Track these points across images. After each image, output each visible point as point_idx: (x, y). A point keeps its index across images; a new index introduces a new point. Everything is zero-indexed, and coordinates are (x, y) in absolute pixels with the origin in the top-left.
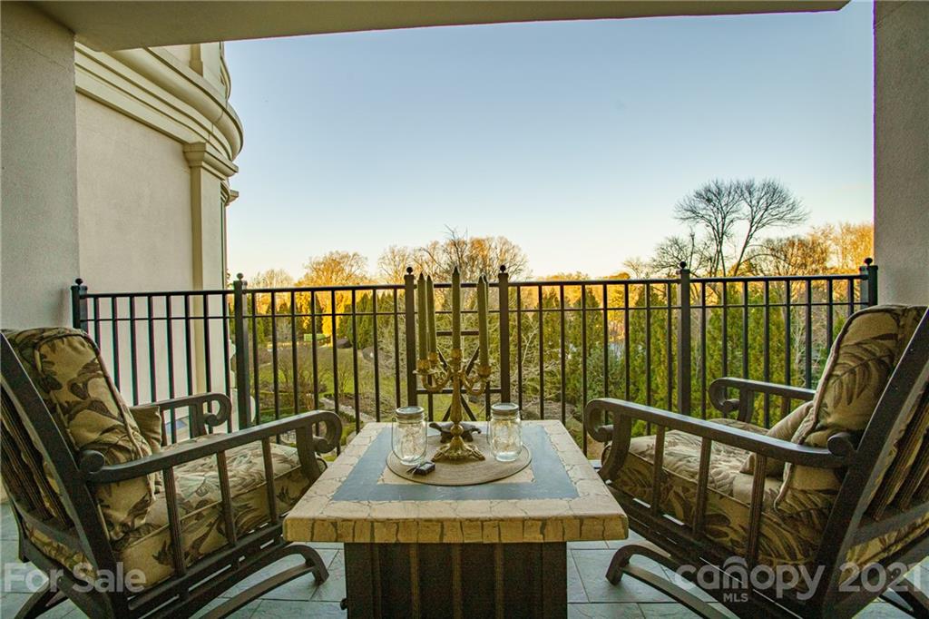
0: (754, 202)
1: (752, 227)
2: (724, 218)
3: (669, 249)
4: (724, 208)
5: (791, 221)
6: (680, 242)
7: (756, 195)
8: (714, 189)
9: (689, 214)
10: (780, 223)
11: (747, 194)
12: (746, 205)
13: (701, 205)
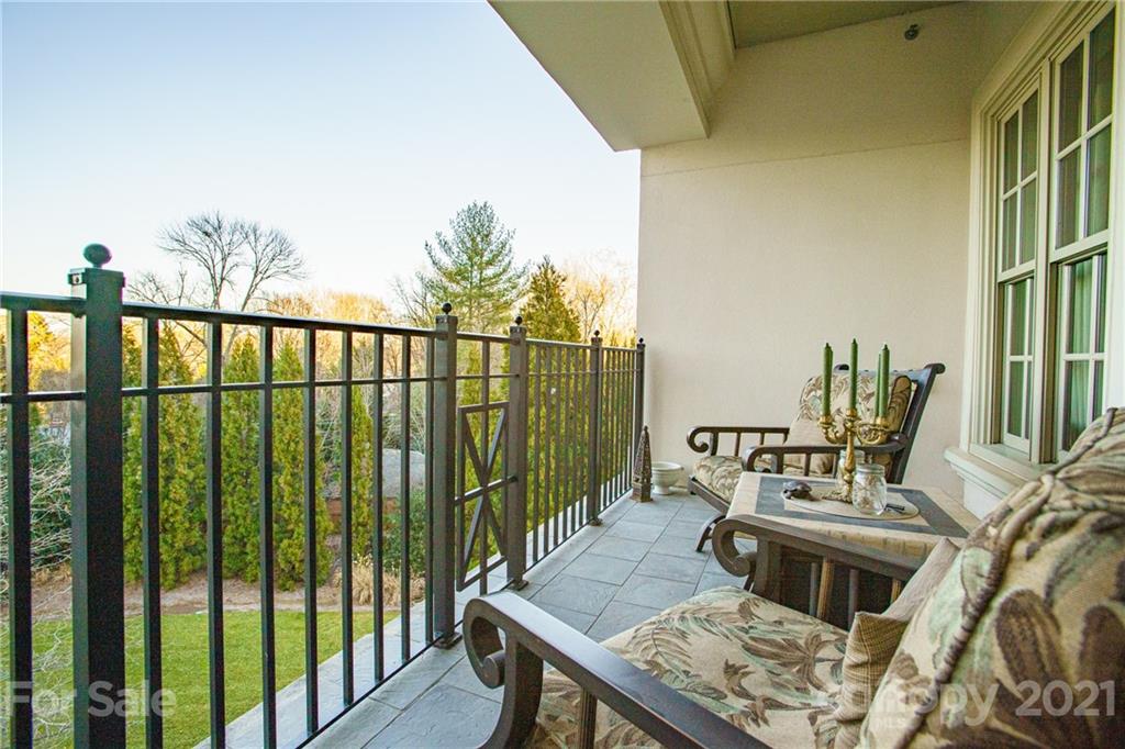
0: (260, 249)
1: (255, 276)
2: (224, 259)
3: (140, 287)
4: (225, 248)
5: (296, 277)
6: (157, 280)
7: (263, 241)
8: (214, 221)
9: (176, 245)
10: (286, 277)
11: (252, 238)
12: (249, 248)
13: (194, 238)
